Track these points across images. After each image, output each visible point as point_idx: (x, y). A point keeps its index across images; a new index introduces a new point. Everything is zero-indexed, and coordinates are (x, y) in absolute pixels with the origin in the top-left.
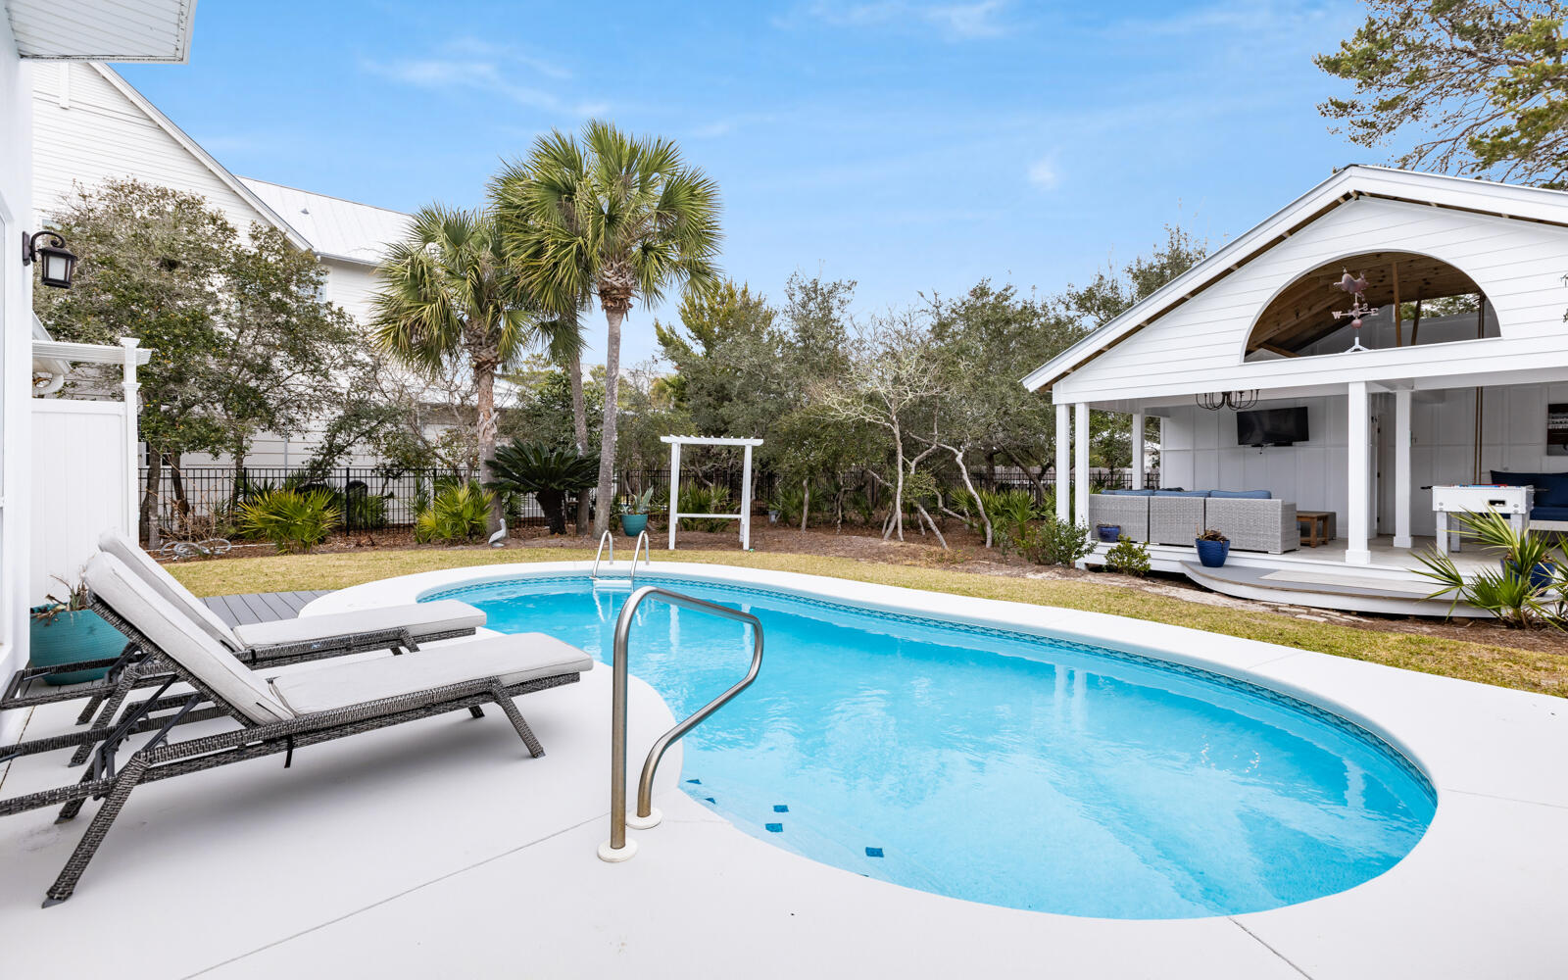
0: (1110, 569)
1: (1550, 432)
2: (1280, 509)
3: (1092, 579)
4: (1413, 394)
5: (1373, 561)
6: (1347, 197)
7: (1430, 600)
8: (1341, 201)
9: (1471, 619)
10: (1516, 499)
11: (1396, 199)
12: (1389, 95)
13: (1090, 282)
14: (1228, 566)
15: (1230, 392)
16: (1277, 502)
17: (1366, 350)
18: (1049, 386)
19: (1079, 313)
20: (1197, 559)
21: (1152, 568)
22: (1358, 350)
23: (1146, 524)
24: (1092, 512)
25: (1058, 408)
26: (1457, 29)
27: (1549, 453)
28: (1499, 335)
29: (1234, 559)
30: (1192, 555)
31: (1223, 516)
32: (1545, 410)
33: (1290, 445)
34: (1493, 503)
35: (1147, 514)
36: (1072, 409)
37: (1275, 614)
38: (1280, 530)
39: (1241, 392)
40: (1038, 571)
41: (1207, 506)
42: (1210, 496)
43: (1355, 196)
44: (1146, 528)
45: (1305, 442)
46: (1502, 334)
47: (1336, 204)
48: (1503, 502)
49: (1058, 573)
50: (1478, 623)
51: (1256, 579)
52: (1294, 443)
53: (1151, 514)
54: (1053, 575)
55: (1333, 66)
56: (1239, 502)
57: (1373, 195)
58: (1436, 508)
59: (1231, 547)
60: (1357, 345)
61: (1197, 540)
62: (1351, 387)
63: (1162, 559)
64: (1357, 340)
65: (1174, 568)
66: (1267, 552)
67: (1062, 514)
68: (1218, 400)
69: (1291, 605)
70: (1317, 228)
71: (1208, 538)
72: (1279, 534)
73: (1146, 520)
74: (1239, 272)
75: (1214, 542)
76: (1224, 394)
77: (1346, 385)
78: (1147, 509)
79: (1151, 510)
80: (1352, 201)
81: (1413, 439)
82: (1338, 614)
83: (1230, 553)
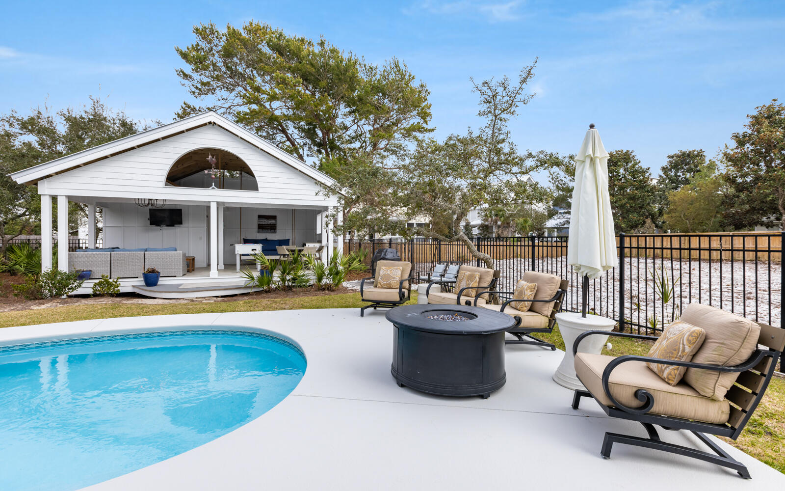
0: (95, 296)
1: (259, 225)
2: (181, 256)
3: (86, 302)
4: (224, 208)
5: (219, 275)
6: (210, 123)
7: (246, 287)
8: (208, 124)
9: (255, 292)
10: (258, 248)
11: (227, 130)
12: (206, 80)
13: (33, 114)
14: (159, 285)
15: (152, 199)
16: (180, 252)
17: (217, 189)
18: (35, 182)
19: (21, 132)
20: (143, 283)
21: (121, 291)
22: (213, 188)
23: (109, 268)
24: (71, 263)
25: (42, 198)
26: (226, 64)
27: (258, 232)
28: (258, 190)
29: (162, 281)
30: (140, 281)
31: (154, 260)
32: (257, 217)
33: (174, 226)
34: (253, 250)
35: (109, 262)
36: (54, 199)
37: (192, 303)
38: (181, 265)
39: (156, 200)
40: (41, 304)
41: (146, 256)
42: (146, 251)
43: (213, 124)
44: (109, 270)
45: (181, 225)
46: (259, 189)
47: (205, 124)
48: (255, 250)
49: (58, 302)
50: (258, 293)
51: (176, 289)
52: (175, 225)
53: (112, 262)
54: (54, 304)
55: (185, 56)
56: (163, 253)
57: (219, 126)
58: (236, 253)
59: (161, 275)
60: (213, 186)
61: (144, 274)
62: (211, 203)
63: (126, 286)
64: (213, 184)
65: (129, 290)
66: (176, 276)
67: (46, 265)
68: (147, 202)
69: (196, 298)
70: (197, 132)
71: (150, 272)
72: (181, 267)
73: (109, 265)
74: (162, 142)
75: (153, 274)
76: (149, 200)
77: (210, 202)
78: (109, 260)
79: (112, 259)
80: (211, 125)
81: (224, 226)
82: (215, 298)
83: (160, 279)
